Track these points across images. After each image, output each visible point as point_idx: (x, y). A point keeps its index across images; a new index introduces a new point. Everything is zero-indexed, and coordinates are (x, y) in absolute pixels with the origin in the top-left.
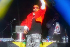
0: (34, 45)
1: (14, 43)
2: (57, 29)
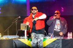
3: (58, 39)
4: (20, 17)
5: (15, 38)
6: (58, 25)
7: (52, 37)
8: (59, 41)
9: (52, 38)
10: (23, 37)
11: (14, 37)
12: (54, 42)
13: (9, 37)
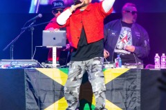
3: (131, 71)
4: (40, 15)
5: (30, 67)
6: (125, 41)
7: (117, 64)
8: (135, 75)
9: (118, 68)
10: (47, 63)
11: (26, 65)
12: (123, 76)
13: (13, 64)
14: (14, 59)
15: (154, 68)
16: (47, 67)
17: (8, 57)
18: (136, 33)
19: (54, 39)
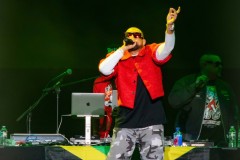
0: (148, 157)
1: (65, 148)
2: (211, 109)
3: (196, 150)
4: (69, 71)
5: (53, 144)
6: (212, 106)
10: (78, 138)
11: (47, 141)
13: (30, 140)
14: (32, 132)
15: (227, 146)
16: (78, 144)
17: (23, 130)
18: (223, 92)
19: (88, 104)
